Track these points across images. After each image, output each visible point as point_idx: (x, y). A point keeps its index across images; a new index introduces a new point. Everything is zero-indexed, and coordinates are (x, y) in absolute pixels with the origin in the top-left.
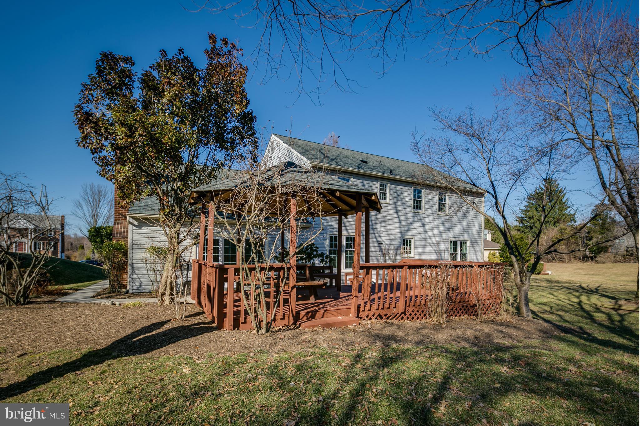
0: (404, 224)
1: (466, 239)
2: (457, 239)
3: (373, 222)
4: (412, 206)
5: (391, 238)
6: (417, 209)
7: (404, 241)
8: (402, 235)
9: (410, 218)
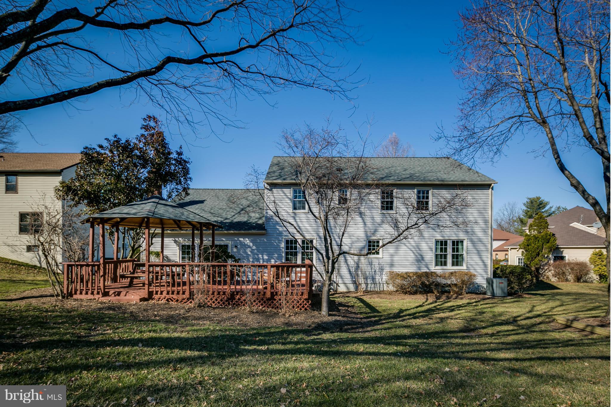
0: (370, 226)
1: (462, 238)
2: (447, 238)
3: (332, 225)
4: (380, 207)
5: (353, 240)
6: (387, 209)
7: (370, 242)
8: (367, 236)
9: (378, 219)
